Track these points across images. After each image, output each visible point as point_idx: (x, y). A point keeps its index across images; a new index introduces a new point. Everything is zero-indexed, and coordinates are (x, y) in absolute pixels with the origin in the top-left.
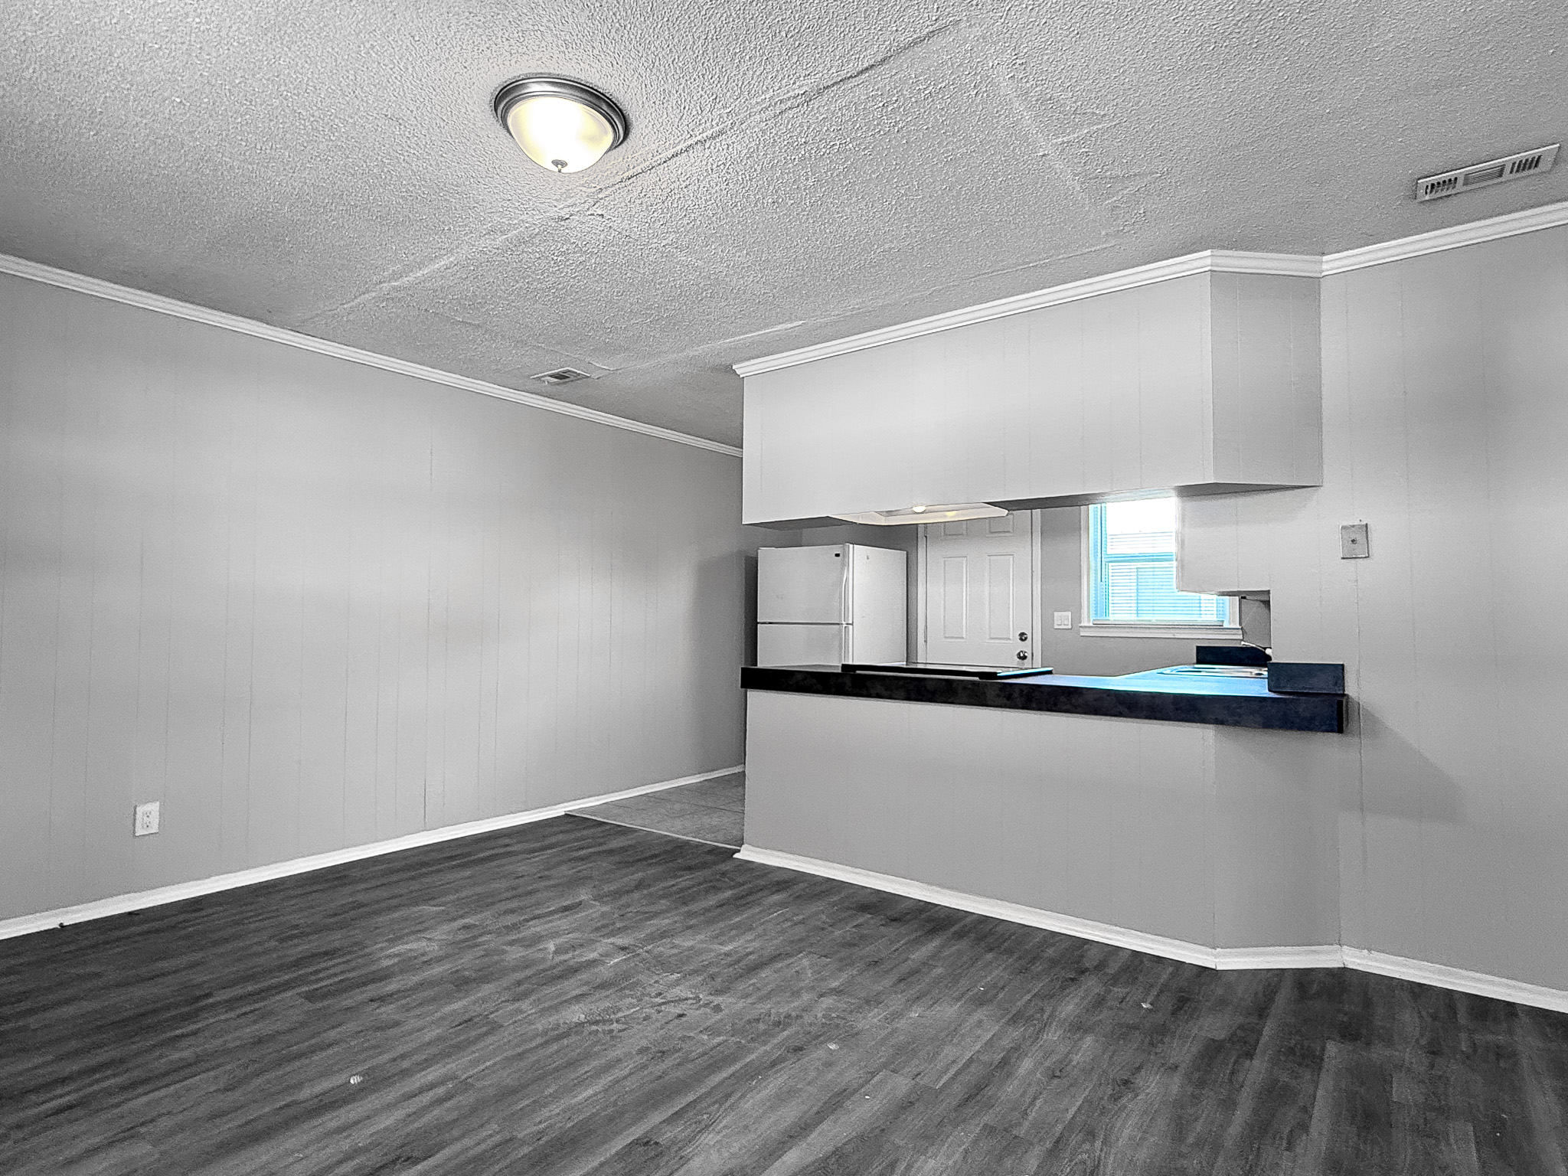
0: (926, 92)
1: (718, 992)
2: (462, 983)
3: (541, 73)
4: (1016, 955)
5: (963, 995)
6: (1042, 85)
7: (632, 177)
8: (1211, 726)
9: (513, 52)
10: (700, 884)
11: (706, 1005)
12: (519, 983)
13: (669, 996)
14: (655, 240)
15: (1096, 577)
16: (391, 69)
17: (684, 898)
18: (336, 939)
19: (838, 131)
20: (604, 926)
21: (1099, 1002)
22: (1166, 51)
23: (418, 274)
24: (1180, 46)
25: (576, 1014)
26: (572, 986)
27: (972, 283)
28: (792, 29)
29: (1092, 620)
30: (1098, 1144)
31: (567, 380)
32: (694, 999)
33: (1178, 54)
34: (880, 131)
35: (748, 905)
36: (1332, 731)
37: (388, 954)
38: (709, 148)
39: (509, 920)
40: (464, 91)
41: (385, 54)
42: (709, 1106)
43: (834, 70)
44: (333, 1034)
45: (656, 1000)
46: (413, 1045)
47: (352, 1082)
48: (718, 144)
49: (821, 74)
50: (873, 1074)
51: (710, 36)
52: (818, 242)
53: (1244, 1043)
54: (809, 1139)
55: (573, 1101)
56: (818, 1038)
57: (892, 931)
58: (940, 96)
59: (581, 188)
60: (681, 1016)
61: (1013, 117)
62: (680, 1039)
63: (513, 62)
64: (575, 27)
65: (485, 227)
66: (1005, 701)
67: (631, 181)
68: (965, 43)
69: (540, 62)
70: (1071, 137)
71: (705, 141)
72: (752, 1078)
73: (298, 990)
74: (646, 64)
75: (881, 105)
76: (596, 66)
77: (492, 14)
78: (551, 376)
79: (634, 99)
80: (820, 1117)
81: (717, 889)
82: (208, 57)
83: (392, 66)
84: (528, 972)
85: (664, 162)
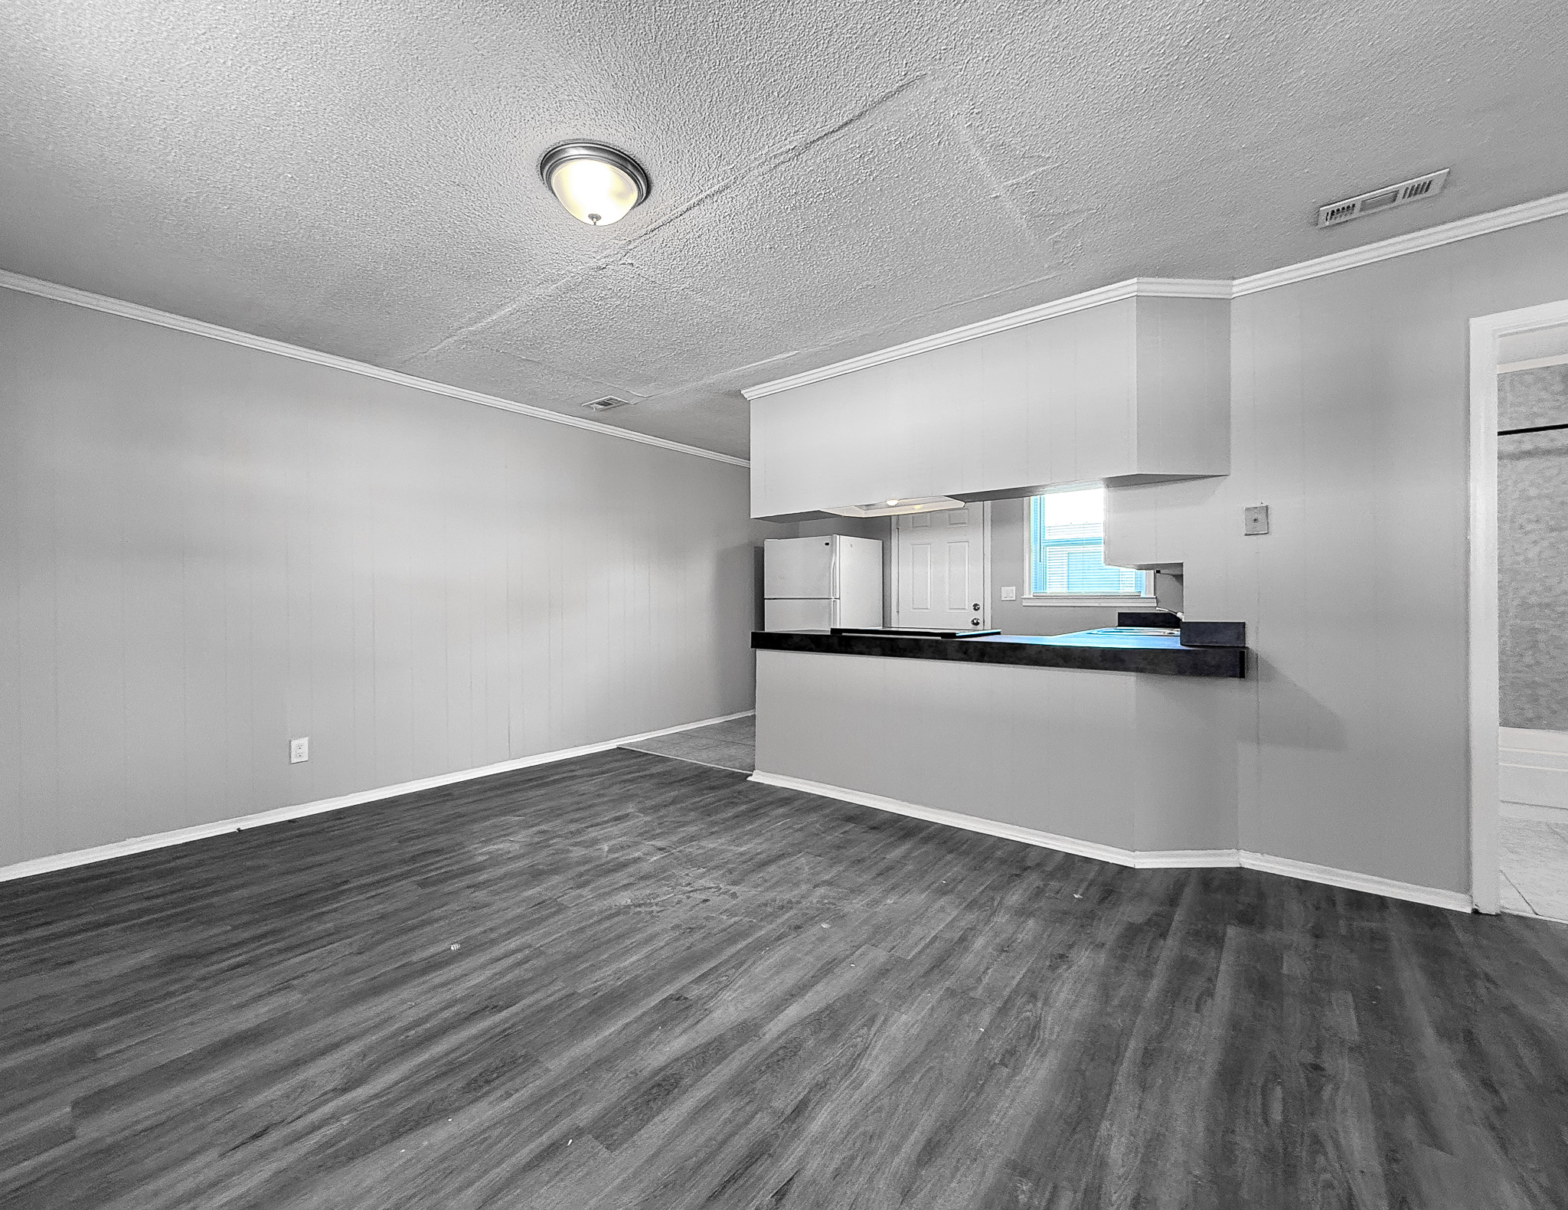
0: (897, 143)
1: (734, 883)
2: (536, 875)
3: (577, 139)
4: (971, 856)
5: (929, 886)
6: (996, 132)
7: (655, 229)
8: (1133, 673)
9: (553, 120)
10: (719, 801)
11: (725, 893)
12: (581, 875)
13: (696, 885)
14: (676, 285)
15: (1036, 558)
16: (456, 141)
17: (707, 811)
18: (442, 841)
19: (823, 181)
20: (646, 832)
21: (1039, 893)
22: (1103, 95)
23: (489, 320)
24: (1116, 89)
25: (624, 899)
26: (622, 878)
27: (936, 314)
28: (783, 89)
29: (1032, 593)
30: (1039, 1004)
31: (610, 406)
32: (716, 888)
33: (1113, 98)
34: (858, 181)
35: (758, 816)
36: (1235, 677)
37: (481, 852)
38: (716, 201)
39: (573, 827)
40: (516, 158)
41: (450, 127)
42: (727, 970)
43: (818, 126)
44: (438, 912)
45: (686, 888)
46: (499, 921)
47: (452, 948)
48: (724, 198)
49: (808, 130)
50: (859, 947)
51: (715, 99)
52: (808, 282)
53: (1159, 926)
54: (806, 997)
55: (621, 966)
56: (812, 920)
57: (872, 837)
58: (909, 146)
59: (614, 241)
60: (706, 901)
61: (970, 163)
62: (704, 918)
63: (553, 130)
64: (602, 95)
65: (539, 277)
66: (963, 656)
67: (654, 233)
68: (930, 95)
69: (575, 129)
70: (1020, 179)
71: (713, 195)
72: (761, 950)
73: (414, 879)
74: (662, 127)
75: (858, 156)
76: (621, 131)
77: (534, 87)
78: (598, 403)
79: (654, 160)
80: (814, 980)
81: (735, 804)
82: (310, 137)
83: (455, 138)
84: (587, 867)
85: (681, 215)
